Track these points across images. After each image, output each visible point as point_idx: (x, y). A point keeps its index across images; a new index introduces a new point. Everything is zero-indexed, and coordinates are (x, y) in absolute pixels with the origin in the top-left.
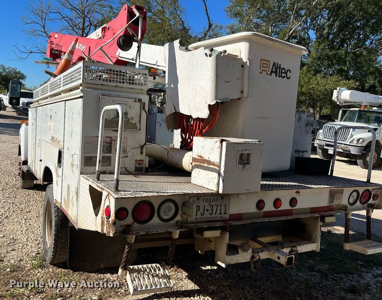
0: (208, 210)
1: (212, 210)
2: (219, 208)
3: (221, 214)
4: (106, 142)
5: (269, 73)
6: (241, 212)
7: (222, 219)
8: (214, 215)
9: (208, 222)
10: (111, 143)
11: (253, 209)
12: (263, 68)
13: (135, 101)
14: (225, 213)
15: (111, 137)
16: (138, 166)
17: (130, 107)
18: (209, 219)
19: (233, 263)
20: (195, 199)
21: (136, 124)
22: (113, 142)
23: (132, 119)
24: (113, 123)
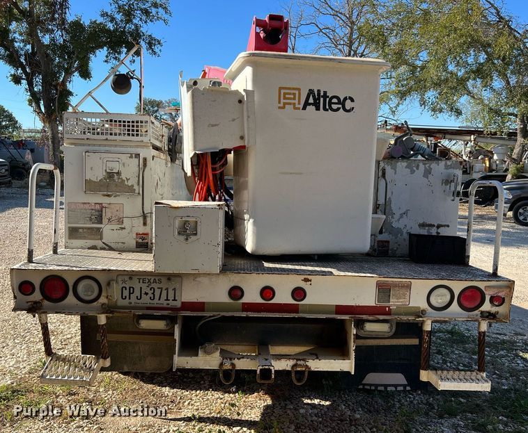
0: (146, 294)
1: (153, 293)
2: (164, 292)
3: (167, 300)
4: (95, 210)
5: (301, 106)
6: (200, 300)
7: (169, 306)
8: (156, 300)
9: (148, 308)
10: (102, 211)
11: (224, 298)
12: (285, 101)
13: (131, 157)
14: (175, 300)
15: (102, 204)
16: (140, 241)
17: (124, 164)
18: (148, 305)
19: (188, 367)
20: (126, 278)
21: (133, 186)
22: (104, 209)
23: (128, 180)
24: (101, 186)
